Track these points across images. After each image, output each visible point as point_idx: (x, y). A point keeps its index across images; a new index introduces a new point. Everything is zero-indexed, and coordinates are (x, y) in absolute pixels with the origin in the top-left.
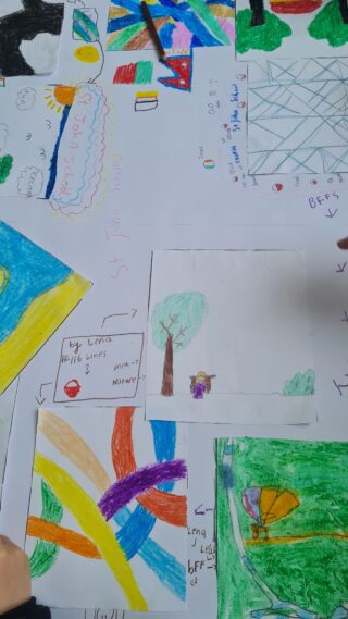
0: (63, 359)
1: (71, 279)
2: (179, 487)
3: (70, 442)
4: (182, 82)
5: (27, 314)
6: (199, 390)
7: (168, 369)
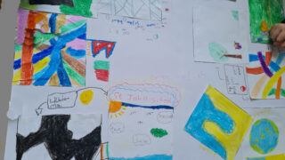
0: (235, 93)
1: (207, 93)
2: (264, 54)
3: (257, 88)
4: (109, 46)
5: (220, 109)
6: (239, 47)
7: (234, 56)
